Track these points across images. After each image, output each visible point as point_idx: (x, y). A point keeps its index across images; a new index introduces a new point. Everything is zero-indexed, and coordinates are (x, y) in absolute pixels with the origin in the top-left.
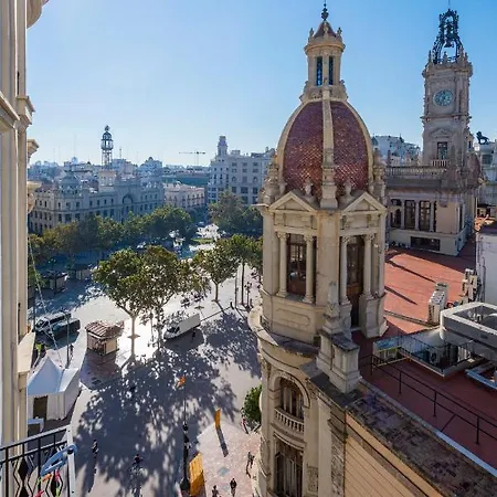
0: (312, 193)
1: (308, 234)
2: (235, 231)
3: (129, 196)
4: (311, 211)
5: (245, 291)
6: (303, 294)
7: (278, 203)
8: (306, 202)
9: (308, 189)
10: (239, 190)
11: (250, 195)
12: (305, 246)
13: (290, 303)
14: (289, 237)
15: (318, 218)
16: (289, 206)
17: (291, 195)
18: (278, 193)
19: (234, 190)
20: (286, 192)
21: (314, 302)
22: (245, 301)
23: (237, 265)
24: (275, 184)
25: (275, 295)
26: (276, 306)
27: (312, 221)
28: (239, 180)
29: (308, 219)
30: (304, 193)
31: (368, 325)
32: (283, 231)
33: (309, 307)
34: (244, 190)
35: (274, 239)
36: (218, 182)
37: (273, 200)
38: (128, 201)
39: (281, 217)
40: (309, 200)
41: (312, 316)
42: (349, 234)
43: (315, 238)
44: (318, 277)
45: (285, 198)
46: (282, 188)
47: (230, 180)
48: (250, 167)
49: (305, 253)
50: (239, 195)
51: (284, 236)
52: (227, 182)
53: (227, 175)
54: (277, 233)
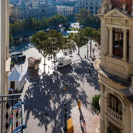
0: (126, 9)
1: (124, 28)
2: (87, 26)
3: (43, 10)
4: (126, 18)
5: (92, 52)
7: (109, 14)
8: (123, 13)
9: (124, 7)
10: (89, 8)
11: (94, 10)
12: (122, 34)
13: (115, 59)
15: (130, 21)
16: (114, 15)
17: (115, 10)
18: (108, 9)
19: (87, 8)
20: (112, 9)
21: (128, 61)
22: (92, 56)
23: (88, 40)
24: (107, 5)
25: (107, 55)
26: (107, 60)
27: (126, 23)
28: (89, 4)
29: (124, 22)
32: (111, 26)
33: (125, 63)
34: (92, 8)
35: (106, 29)
36: (79, 4)
37: (106, 12)
38: (43, 12)
39: (110, 20)
40: (125, 12)
41: (127, 67)
43: (128, 30)
44: (130, 49)
45: (112, 11)
46: (110, 7)
47: (85, 4)
49: (122, 37)
50: (89, 10)
51: (112, 29)
52: (84, 4)
53: (84, 2)
54: (108, 27)
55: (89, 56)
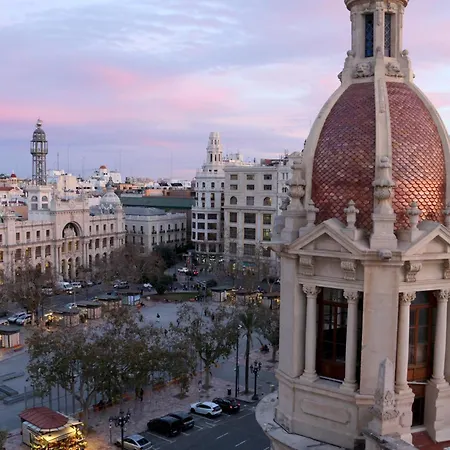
0: (358, 225)
1: (350, 290)
3: (72, 225)
4: (357, 253)
5: (251, 375)
7: (304, 239)
9: (351, 218)
10: (241, 218)
11: (259, 226)
14: (321, 292)
17: (324, 228)
19: (233, 217)
21: (357, 389)
22: (251, 390)
23: (238, 335)
25: (297, 378)
27: (356, 269)
28: (242, 203)
30: (346, 223)
31: (437, 424)
34: (250, 218)
36: (208, 203)
38: (70, 232)
39: (309, 262)
43: (361, 294)
44: (363, 352)
47: (227, 203)
48: (259, 182)
52: (223, 204)
53: (223, 194)
54: (302, 285)
55: (242, 388)
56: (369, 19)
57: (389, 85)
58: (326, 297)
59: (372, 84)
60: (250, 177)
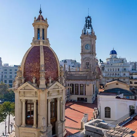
0: (36, 83)
1: (34, 99)
4: (36, 90)
6: (32, 124)
7: (21, 87)
9: (34, 81)
10: (8, 82)
13: (27, 129)
15: (38, 92)
16: (26, 88)
17: (27, 83)
18: (21, 83)
20: (25, 82)
21: (37, 127)
24: (20, 79)
25: (20, 126)
26: (21, 131)
27: (36, 94)
28: (8, 77)
29: (34, 93)
30: (32, 83)
31: (58, 133)
32: (24, 99)
33: (35, 129)
35: (20, 102)
37: (19, 86)
39: (23, 93)
40: (34, 85)
41: (36, 133)
42: (51, 98)
43: (37, 100)
44: (38, 116)
45: (25, 85)
46: (23, 81)
51: (24, 101)
52: (2, 78)
53: (2, 75)
54: (21, 100)
56: (39, 29)
57: (44, 47)
58: (28, 102)
59: (39, 46)
60: (11, 70)
